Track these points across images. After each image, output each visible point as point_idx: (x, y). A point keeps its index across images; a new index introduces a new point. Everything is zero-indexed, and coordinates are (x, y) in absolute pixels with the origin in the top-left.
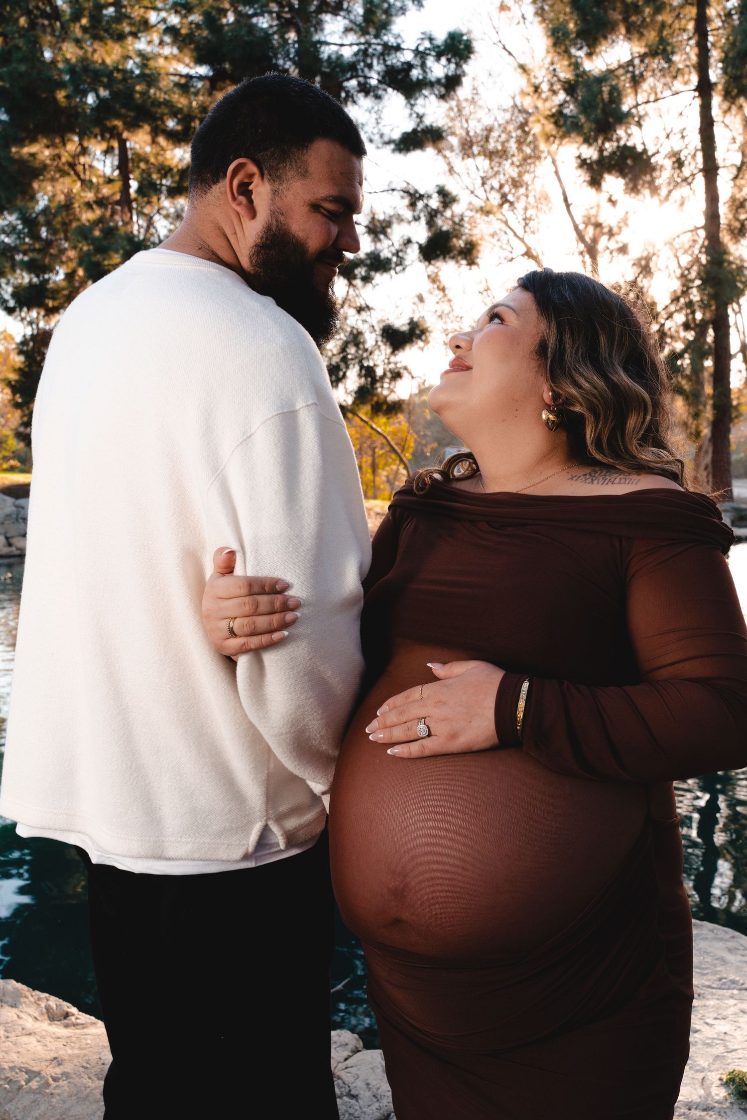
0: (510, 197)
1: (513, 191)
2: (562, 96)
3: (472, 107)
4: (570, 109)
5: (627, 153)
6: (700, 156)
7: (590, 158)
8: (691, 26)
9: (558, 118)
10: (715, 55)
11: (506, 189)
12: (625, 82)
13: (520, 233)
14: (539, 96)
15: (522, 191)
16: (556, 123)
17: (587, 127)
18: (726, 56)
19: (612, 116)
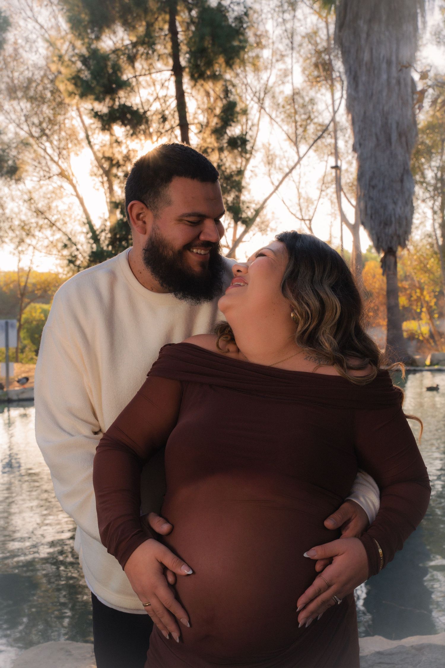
0: (47, 131)
1: (50, 127)
2: (79, 65)
3: (15, 63)
4: (86, 75)
5: (126, 110)
6: (177, 115)
7: (101, 112)
8: (166, 27)
9: (76, 80)
10: (184, 48)
11: (44, 125)
12: (123, 61)
13: (56, 158)
14: (63, 63)
15: (56, 127)
16: (76, 84)
17: (98, 89)
18: (190, 51)
19: (115, 83)
